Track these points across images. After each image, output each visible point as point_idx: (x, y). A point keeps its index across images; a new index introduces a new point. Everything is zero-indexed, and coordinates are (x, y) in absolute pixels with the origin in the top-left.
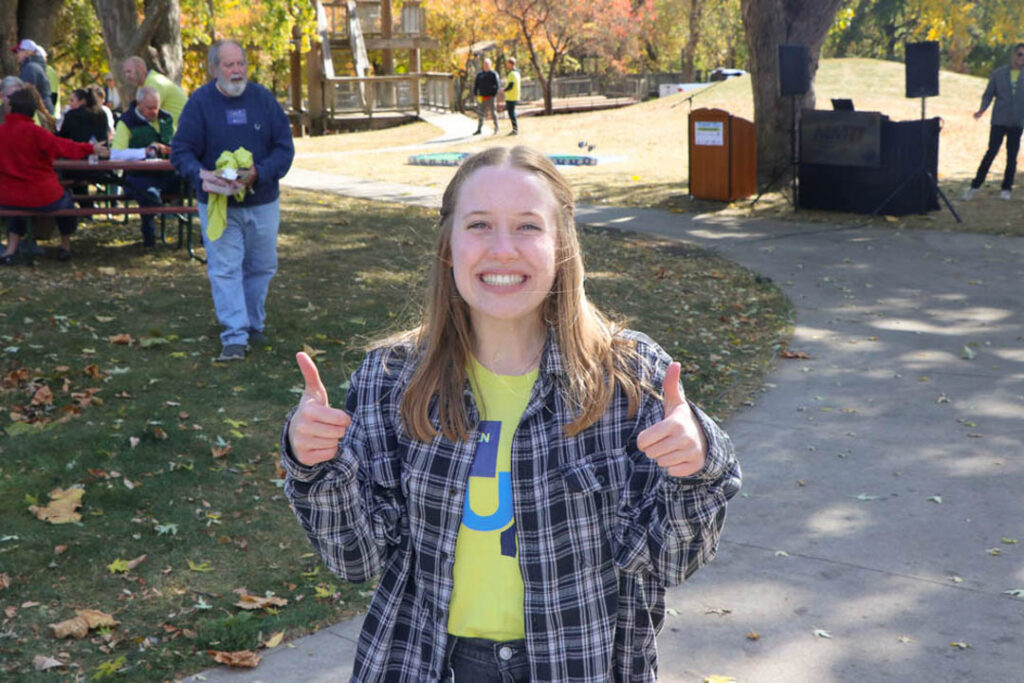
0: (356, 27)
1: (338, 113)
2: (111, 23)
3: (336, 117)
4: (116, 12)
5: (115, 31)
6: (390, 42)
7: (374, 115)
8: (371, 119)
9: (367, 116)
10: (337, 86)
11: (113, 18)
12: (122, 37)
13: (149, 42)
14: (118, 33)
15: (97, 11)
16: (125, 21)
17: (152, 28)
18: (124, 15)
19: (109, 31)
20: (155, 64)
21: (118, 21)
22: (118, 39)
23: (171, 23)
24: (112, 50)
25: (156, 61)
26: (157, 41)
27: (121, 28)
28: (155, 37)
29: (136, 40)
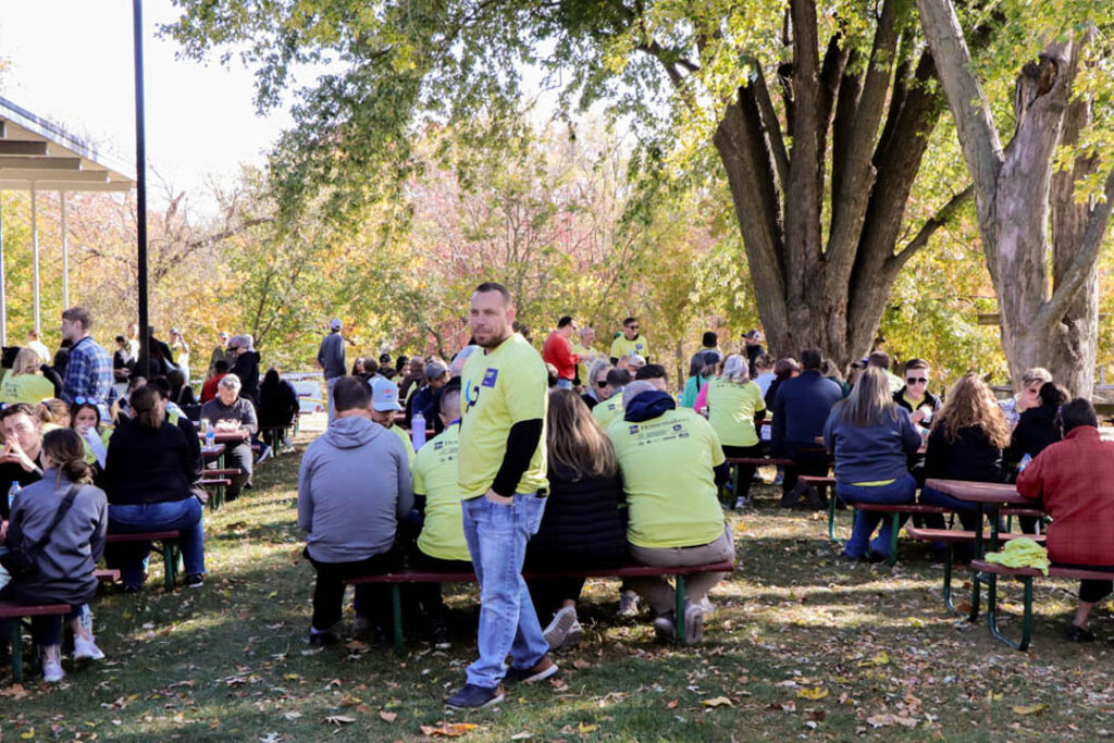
2: (1013, 290)
4: (1023, 279)
5: (1018, 302)
11: (1019, 285)
12: (1027, 310)
13: (1062, 317)
14: (1022, 305)
15: (994, 278)
16: (1032, 290)
17: (1070, 299)
18: (1032, 281)
19: (1011, 302)
20: (1066, 345)
21: (1024, 289)
22: (1021, 312)
23: (1088, 292)
24: (1010, 327)
25: (1067, 341)
26: (1069, 315)
27: (1027, 299)
28: (1069, 312)
29: (1046, 315)
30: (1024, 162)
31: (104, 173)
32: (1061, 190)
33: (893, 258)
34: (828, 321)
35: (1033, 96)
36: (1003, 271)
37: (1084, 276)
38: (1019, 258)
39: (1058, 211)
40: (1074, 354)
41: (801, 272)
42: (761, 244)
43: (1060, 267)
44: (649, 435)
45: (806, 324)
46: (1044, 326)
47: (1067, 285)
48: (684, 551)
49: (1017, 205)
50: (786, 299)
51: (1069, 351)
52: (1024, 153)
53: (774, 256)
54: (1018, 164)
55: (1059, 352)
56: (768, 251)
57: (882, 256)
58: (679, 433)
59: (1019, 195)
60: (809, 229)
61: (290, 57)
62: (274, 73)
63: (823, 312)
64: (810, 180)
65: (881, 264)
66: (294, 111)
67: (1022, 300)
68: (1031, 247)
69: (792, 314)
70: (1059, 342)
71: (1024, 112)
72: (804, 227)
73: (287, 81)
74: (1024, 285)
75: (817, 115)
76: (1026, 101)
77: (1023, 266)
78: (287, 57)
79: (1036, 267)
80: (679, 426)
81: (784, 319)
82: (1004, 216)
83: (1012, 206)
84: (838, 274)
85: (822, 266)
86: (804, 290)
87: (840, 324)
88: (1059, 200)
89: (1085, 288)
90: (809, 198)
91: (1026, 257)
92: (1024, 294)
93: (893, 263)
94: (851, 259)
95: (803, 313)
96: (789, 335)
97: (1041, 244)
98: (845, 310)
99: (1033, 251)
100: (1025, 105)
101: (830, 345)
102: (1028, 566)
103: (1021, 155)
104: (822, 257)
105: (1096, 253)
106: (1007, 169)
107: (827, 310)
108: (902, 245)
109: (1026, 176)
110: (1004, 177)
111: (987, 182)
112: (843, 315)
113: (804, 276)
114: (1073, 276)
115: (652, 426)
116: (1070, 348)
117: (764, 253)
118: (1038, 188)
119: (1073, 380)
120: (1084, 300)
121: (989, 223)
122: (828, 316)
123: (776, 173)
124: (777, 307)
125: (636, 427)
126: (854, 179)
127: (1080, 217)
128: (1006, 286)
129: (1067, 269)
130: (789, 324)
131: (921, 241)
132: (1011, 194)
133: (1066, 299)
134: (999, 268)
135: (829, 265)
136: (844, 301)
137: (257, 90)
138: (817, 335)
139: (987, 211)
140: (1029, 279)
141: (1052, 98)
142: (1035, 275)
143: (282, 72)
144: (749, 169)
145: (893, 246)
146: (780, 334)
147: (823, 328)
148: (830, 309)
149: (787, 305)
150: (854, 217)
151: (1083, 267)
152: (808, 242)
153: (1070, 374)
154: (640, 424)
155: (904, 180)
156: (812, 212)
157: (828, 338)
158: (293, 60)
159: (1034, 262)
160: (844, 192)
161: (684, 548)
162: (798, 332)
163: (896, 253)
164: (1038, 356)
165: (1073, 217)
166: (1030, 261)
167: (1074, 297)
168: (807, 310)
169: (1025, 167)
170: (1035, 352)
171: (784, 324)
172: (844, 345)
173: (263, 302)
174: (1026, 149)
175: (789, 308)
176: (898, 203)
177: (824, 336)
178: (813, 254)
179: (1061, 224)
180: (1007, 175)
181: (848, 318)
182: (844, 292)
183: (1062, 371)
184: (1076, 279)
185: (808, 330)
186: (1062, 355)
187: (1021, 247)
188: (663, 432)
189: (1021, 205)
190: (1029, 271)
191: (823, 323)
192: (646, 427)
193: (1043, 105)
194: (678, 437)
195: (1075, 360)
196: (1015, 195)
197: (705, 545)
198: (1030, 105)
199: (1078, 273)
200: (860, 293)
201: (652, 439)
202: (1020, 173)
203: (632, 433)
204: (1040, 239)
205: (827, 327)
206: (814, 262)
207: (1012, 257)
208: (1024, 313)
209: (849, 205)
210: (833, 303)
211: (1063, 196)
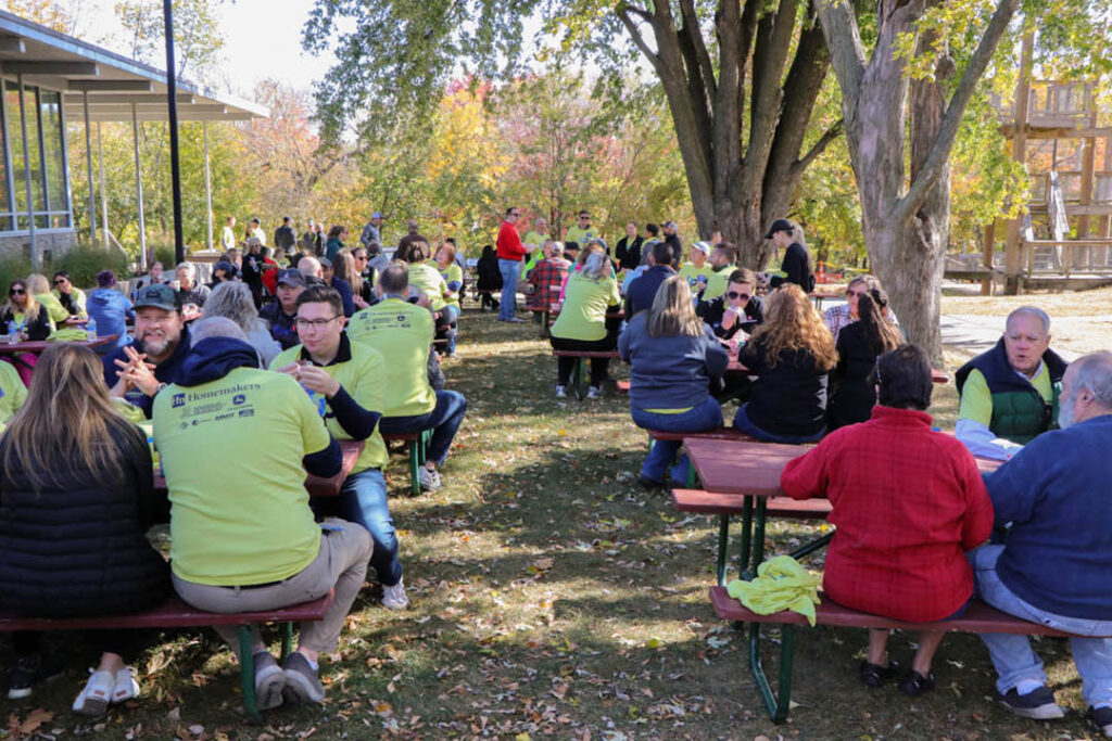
0: (1056, 195)
1: (1034, 274)
2: (873, 187)
3: (1033, 277)
4: (881, 176)
5: (877, 199)
6: (1089, 209)
7: (1071, 277)
8: (1068, 279)
9: (1064, 277)
10: (1036, 248)
11: (878, 182)
12: (885, 204)
13: (916, 211)
14: (880, 202)
15: (857, 176)
16: (890, 187)
17: (923, 196)
18: (890, 179)
19: (870, 199)
20: (919, 237)
21: (883, 186)
22: (880, 207)
23: (941, 189)
24: (870, 220)
25: (921, 233)
26: (923, 210)
27: (886, 195)
28: (922, 207)
29: (901, 209)
30: (884, 68)
31: (222, 106)
32: (919, 96)
33: (798, 162)
34: (745, 210)
35: (893, 8)
36: (864, 169)
37: (937, 174)
38: (878, 157)
39: (916, 116)
40: (926, 245)
41: (725, 173)
42: (693, 151)
43: (917, 166)
44: (197, 411)
45: (728, 214)
46: (900, 219)
47: (921, 182)
48: (245, 593)
49: (877, 110)
50: (713, 193)
51: (921, 243)
52: (884, 61)
53: (704, 160)
54: (878, 71)
55: (913, 243)
56: (699, 157)
57: (789, 161)
58: (240, 408)
59: (879, 99)
60: (731, 138)
61: (334, 11)
62: (320, 23)
63: (742, 204)
64: (733, 99)
65: (788, 167)
66: (337, 53)
67: (881, 196)
68: (889, 148)
69: (718, 206)
70: (913, 234)
71: (885, 23)
72: (727, 138)
73: (331, 30)
74: (882, 182)
75: (739, 49)
76: (887, 12)
77: (881, 165)
78: (331, 12)
79: (893, 166)
80: (242, 397)
81: (711, 209)
82: (866, 119)
83: (873, 109)
84: (753, 175)
85: (741, 169)
86: (727, 187)
87: (755, 214)
88: (917, 105)
89: (937, 185)
90: (731, 115)
91: (885, 157)
92: (882, 192)
93: (798, 165)
94: (764, 164)
95: (727, 205)
96: (715, 222)
97: (898, 144)
98: (759, 203)
99: (892, 151)
100: (885, 17)
101: (747, 231)
102: (788, 609)
103: (881, 62)
104: (741, 161)
105: (948, 153)
106: (868, 74)
107: (745, 203)
108: (804, 151)
109: (885, 82)
110: (866, 83)
111: (851, 90)
112: (758, 207)
113: (727, 177)
114: (927, 174)
115: (204, 396)
116: (923, 239)
117: (695, 159)
118: (896, 93)
119: (925, 267)
120: (937, 196)
121: (853, 128)
122: (746, 208)
123: (708, 96)
124: (706, 200)
125: (182, 396)
126: (767, 99)
127: (935, 121)
128: (867, 183)
129: (922, 168)
130: (715, 214)
131: (819, 147)
132: (871, 99)
133: (920, 195)
134: (861, 168)
135: (747, 168)
136: (759, 196)
137: (304, 36)
138: (737, 223)
139: (852, 115)
140: (887, 178)
141: (910, 9)
142: (892, 173)
143: (327, 22)
144: (684, 93)
145: (798, 153)
146: (708, 222)
147: (741, 217)
148: (748, 202)
149: (714, 199)
150: (766, 129)
151: (936, 166)
152: (730, 148)
153: (923, 264)
154: (187, 391)
155: (807, 101)
156: (734, 126)
157: (746, 225)
158: (337, 14)
159: (892, 161)
160: (759, 109)
161: (243, 588)
162: (722, 220)
163: (800, 158)
164: (894, 247)
165: (929, 121)
166: (888, 161)
167: (927, 193)
168: (730, 204)
169: (885, 73)
170: (892, 244)
171: (712, 214)
172: (758, 230)
173: (386, 198)
174: (885, 58)
175: (715, 200)
176: (802, 120)
177: (742, 222)
178: (735, 159)
179: (918, 127)
180: (869, 81)
181: (762, 209)
182: (758, 189)
183: (915, 260)
184: (928, 177)
185: (730, 218)
186: (916, 246)
187: (880, 146)
188: (218, 406)
189: (880, 109)
190: (887, 169)
191: (742, 214)
192: (196, 397)
193: (901, 16)
194: (236, 415)
195: (926, 250)
196: (875, 100)
197: (279, 582)
198: (890, 16)
199: (931, 172)
200: (772, 190)
201: (199, 418)
202: (879, 79)
203: (175, 406)
204: (897, 139)
205: (745, 216)
206: (734, 165)
207: (871, 158)
208: (883, 208)
209: (762, 120)
210: (750, 198)
211: (921, 102)
